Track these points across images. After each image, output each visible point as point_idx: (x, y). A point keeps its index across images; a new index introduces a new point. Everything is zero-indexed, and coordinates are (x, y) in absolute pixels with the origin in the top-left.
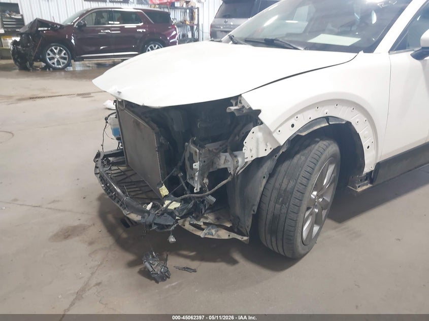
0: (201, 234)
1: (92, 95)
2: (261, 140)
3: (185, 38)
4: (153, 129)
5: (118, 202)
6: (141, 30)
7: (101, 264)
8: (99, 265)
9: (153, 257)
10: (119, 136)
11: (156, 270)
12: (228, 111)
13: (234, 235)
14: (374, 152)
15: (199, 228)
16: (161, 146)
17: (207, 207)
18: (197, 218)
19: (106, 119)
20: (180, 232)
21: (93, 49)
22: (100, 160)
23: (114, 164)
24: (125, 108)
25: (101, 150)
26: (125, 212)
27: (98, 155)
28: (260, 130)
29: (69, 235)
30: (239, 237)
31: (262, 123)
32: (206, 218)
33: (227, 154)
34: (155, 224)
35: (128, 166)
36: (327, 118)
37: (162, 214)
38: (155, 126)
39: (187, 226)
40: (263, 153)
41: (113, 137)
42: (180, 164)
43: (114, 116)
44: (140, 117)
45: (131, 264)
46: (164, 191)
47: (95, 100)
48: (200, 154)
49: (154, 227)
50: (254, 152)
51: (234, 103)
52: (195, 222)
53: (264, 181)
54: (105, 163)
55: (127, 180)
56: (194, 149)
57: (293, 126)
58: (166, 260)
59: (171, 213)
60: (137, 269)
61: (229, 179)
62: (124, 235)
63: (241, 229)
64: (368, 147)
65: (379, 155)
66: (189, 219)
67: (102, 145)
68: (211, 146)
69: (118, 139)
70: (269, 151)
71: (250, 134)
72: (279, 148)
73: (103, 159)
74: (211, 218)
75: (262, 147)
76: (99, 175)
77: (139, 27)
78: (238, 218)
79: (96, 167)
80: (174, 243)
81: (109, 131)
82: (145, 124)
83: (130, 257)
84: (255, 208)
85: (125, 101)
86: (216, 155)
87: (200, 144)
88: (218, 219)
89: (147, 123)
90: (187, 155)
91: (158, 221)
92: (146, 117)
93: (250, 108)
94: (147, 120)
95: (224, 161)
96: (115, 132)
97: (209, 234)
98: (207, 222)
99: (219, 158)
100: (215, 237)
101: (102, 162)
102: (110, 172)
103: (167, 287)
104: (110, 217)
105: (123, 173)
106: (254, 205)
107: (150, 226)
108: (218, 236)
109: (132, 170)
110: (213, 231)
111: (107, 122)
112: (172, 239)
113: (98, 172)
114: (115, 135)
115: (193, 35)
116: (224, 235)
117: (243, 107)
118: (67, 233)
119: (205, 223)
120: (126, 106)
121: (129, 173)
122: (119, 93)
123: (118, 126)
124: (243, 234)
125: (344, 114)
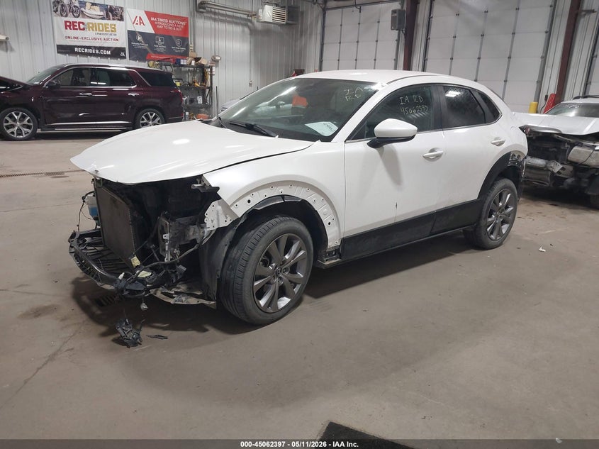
0: (172, 301)
1: (66, 174)
2: (221, 212)
3: (193, 104)
4: (128, 204)
5: (93, 276)
6: (133, 94)
7: (74, 335)
8: (71, 337)
9: (126, 324)
10: (96, 216)
11: (128, 336)
12: (192, 188)
13: (202, 301)
14: (336, 228)
15: (171, 296)
16: (134, 219)
17: (179, 278)
18: (169, 288)
19: (83, 198)
20: (152, 300)
21: (70, 115)
22: (75, 240)
23: (89, 244)
24: (103, 185)
25: (77, 230)
26: (99, 284)
27: (73, 235)
28: (219, 205)
29: (39, 315)
30: (207, 302)
31: (220, 198)
32: (179, 288)
33: (196, 226)
34: (127, 290)
35: (105, 246)
36: (283, 197)
37: (134, 282)
38: (129, 201)
39: (159, 295)
40: (223, 224)
41: (91, 217)
42: (152, 236)
43: (92, 195)
44: (117, 194)
45: (104, 335)
46: (136, 261)
47: (70, 181)
48: (170, 226)
49: (126, 293)
50: (215, 222)
51: (198, 181)
52: (167, 291)
53: (226, 248)
54: (81, 242)
55: (104, 258)
56: (164, 221)
57: (249, 201)
58: (140, 330)
59: (142, 281)
60: (112, 337)
61: (196, 247)
62: (99, 312)
63: (210, 296)
64: (329, 224)
65: (342, 231)
66: (161, 288)
67: (78, 226)
68: (182, 220)
69: (95, 219)
70: (229, 222)
71: (211, 207)
72: (238, 220)
73: (78, 239)
74: (183, 288)
75: (222, 218)
76: (73, 254)
77: (131, 91)
78: (208, 286)
79: (71, 247)
80: (146, 311)
81: (86, 209)
82: (121, 201)
83: (103, 329)
84: (219, 273)
85: (103, 179)
86: (186, 227)
87: (172, 217)
88: (189, 288)
89: (123, 200)
90: (160, 228)
91: (129, 287)
92: (123, 194)
93: (210, 185)
94: (123, 197)
95: (193, 233)
96: (92, 212)
97: (179, 301)
98: (179, 291)
99: (189, 230)
100: (185, 303)
101: (78, 242)
102: (86, 251)
103: (137, 350)
104: (85, 298)
105: (99, 252)
106: (218, 270)
107: (122, 291)
108: (187, 302)
109: (109, 249)
110: (184, 299)
111: (84, 201)
112: (144, 306)
113: (73, 250)
114: (92, 214)
115: (204, 101)
116: (193, 301)
117: (205, 184)
118: (38, 313)
119: (176, 293)
120: (103, 184)
121: (105, 253)
122: (97, 171)
123: (96, 206)
124: (210, 300)
125: (300, 194)
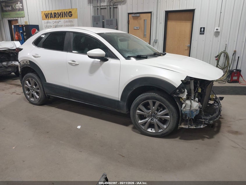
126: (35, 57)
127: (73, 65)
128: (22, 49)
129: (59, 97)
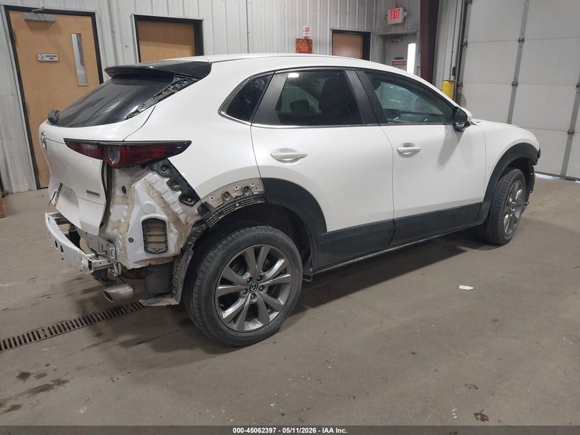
126: (280, 159)
127: (406, 156)
128: (189, 143)
129: (356, 260)
